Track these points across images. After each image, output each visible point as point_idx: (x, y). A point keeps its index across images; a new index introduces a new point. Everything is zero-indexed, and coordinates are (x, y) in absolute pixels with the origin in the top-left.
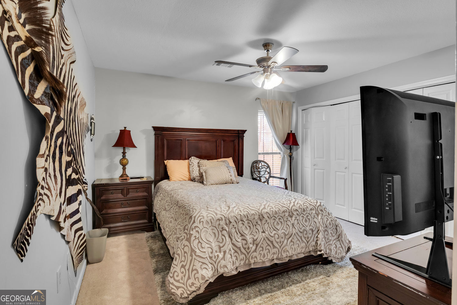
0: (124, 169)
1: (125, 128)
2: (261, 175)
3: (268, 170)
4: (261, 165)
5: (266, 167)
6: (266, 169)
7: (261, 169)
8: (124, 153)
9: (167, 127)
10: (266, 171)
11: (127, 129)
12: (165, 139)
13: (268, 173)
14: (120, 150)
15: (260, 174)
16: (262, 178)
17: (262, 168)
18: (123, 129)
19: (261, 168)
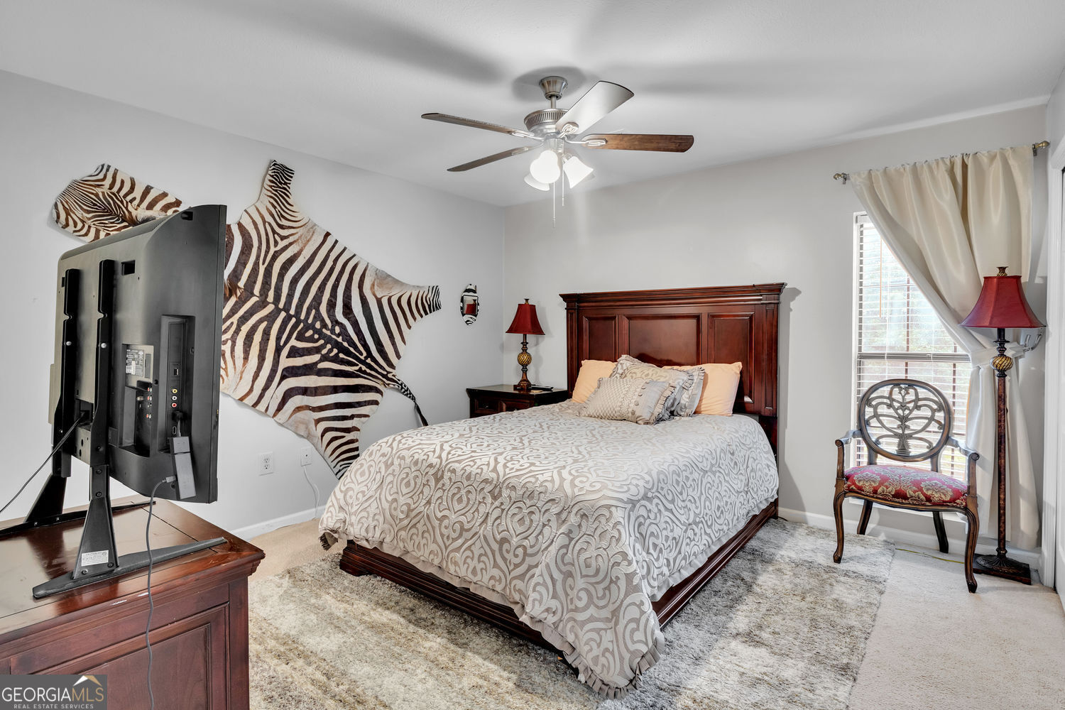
0: (525, 371)
1: (527, 300)
2: (907, 432)
3: (940, 416)
4: (914, 398)
5: (935, 407)
6: (934, 411)
7: (911, 411)
8: (525, 344)
9: (584, 294)
10: (931, 419)
11: (530, 303)
12: (584, 318)
13: (941, 426)
14: (518, 337)
15: (907, 427)
16: (911, 442)
17: (918, 407)
18: (523, 302)
19: (911, 405)
